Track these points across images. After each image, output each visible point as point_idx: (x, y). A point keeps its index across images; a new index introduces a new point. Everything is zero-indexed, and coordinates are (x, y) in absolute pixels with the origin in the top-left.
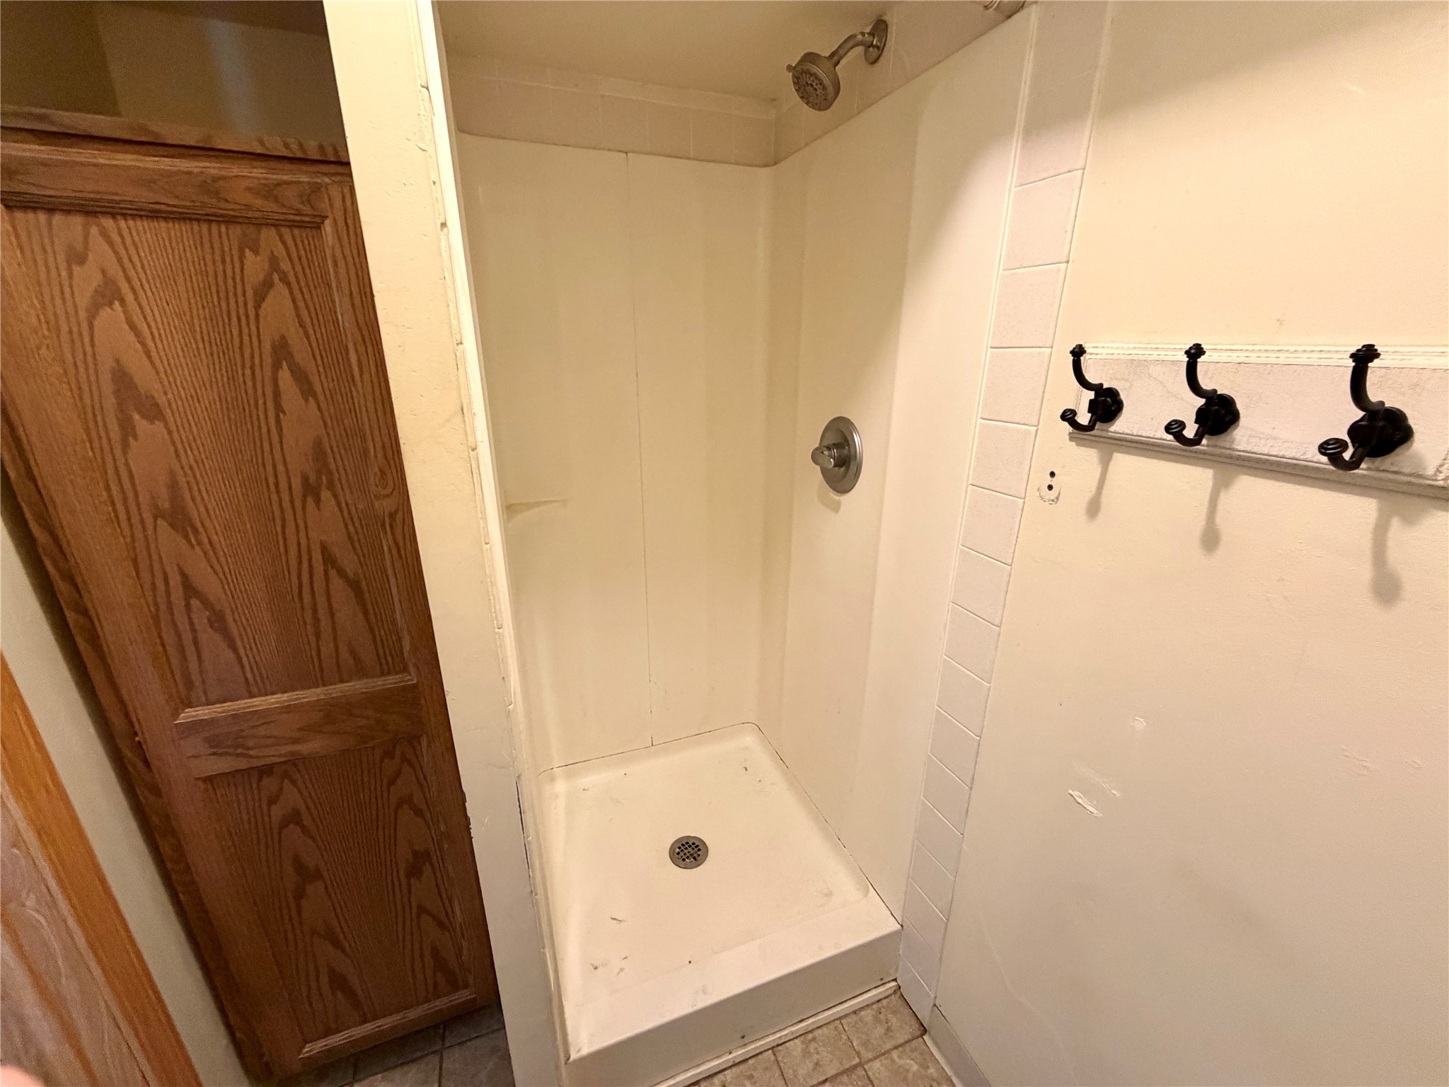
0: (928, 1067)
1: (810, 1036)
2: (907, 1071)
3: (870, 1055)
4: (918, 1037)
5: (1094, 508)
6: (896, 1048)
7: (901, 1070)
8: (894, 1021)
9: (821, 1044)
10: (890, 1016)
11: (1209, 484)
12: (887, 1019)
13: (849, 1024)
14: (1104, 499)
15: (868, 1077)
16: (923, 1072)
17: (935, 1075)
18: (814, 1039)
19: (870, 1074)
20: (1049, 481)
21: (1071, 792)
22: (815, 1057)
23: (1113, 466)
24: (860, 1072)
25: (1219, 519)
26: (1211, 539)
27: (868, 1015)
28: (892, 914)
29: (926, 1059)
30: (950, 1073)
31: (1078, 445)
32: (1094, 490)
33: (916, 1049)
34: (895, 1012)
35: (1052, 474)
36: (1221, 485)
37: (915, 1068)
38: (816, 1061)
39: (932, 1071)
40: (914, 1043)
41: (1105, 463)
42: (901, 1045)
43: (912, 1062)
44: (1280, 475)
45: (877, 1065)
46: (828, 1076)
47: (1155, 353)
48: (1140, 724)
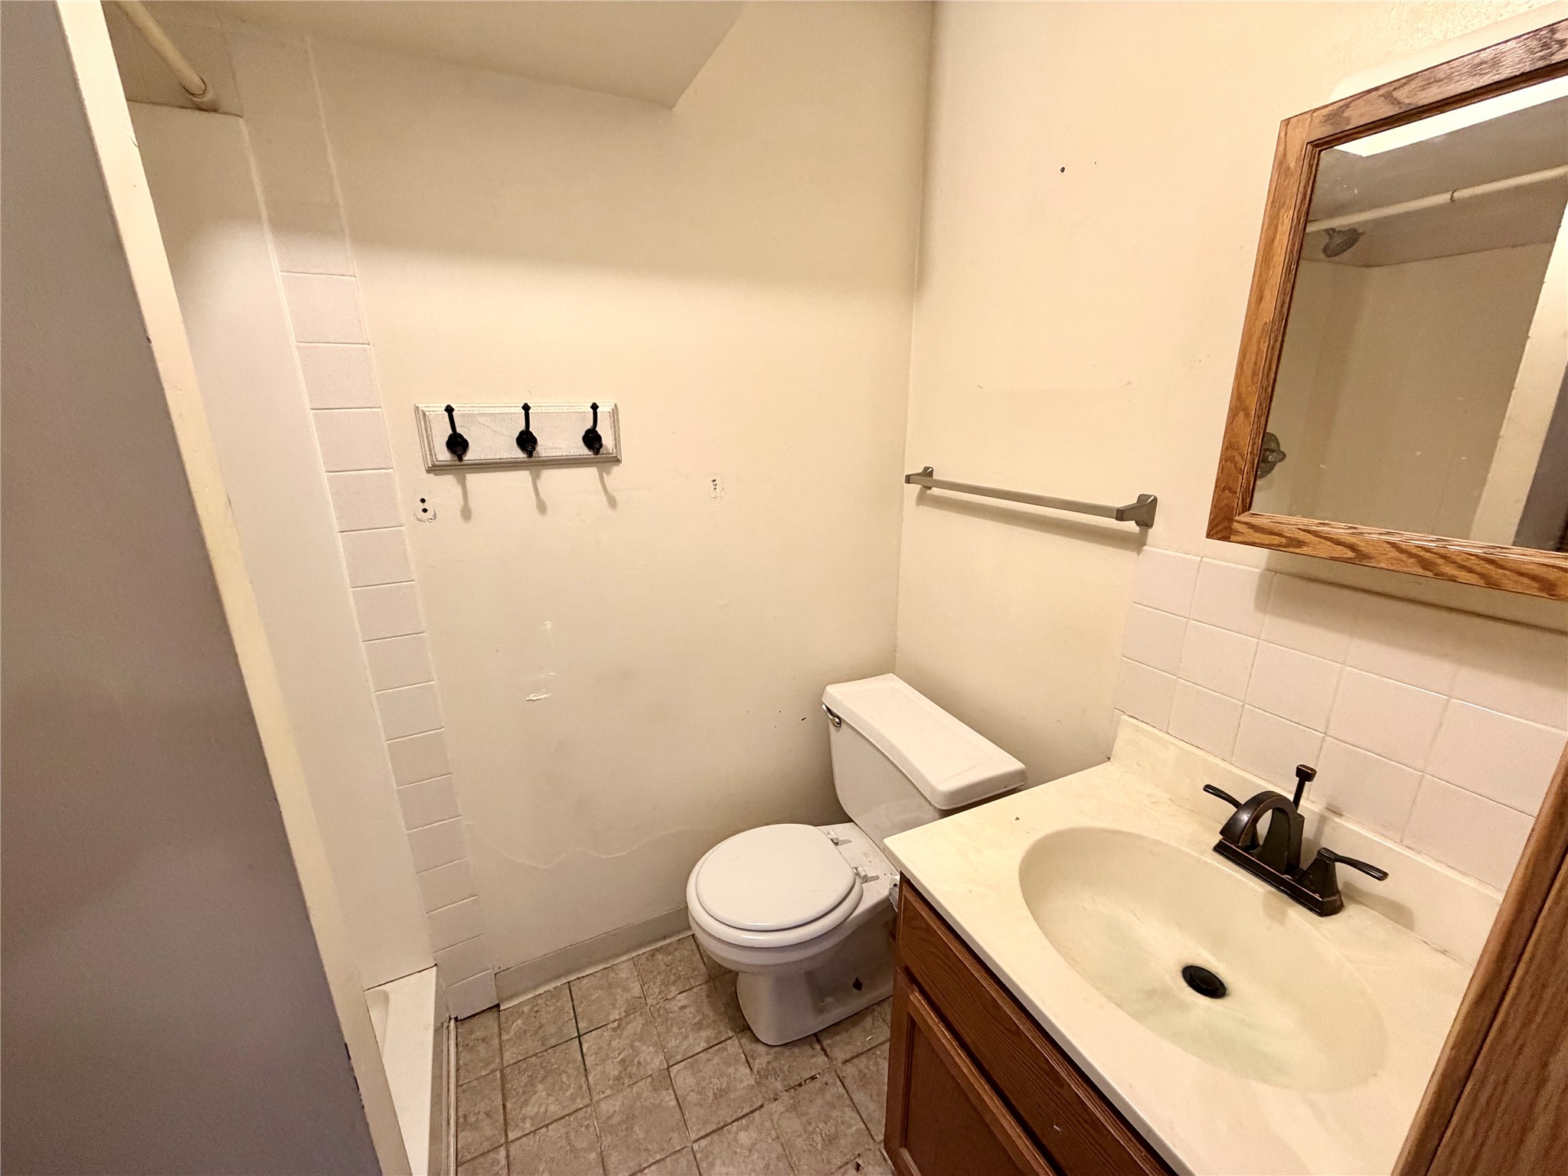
0: (523, 1012)
1: (461, 1120)
2: (520, 1028)
3: (498, 1060)
4: (499, 1014)
5: (466, 513)
6: (500, 1034)
7: (518, 1034)
8: (478, 1034)
9: (472, 1109)
10: (473, 1036)
11: (530, 479)
12: (474, 1040)
13: (465, 1078)
14: (471, 504)
15: (513, 1064)
16: (525, 1016)
17: (529, 1007)
18: (465, 1117)
19: (512, 1062)
20: (422, 506)
21: (528, 699)
22: (482, 1116)
23: (468, 484)
24: (507, 1071)
25: (542, 495)
26: (542, 507)
27: (466, 1057)
28: (420, 972)
29: (517, 1012)
30: (530, 996)
31: (435, 475)
32: (462, 503)
33: (507, 1019)
34: (472, 1032)
35: (423, 501)
36: (535, 478)
37: (519, 1022)
38: (485, 1115)
39: (526, 1009)
40: (502, 1019)
41: (463, 483)
42: (500, 1029)
43: (515, 1024)
44: (562, 466)
45: (507, 1055)
46: (501, 1103)
47: (476, 409)
48: (549, 625)
